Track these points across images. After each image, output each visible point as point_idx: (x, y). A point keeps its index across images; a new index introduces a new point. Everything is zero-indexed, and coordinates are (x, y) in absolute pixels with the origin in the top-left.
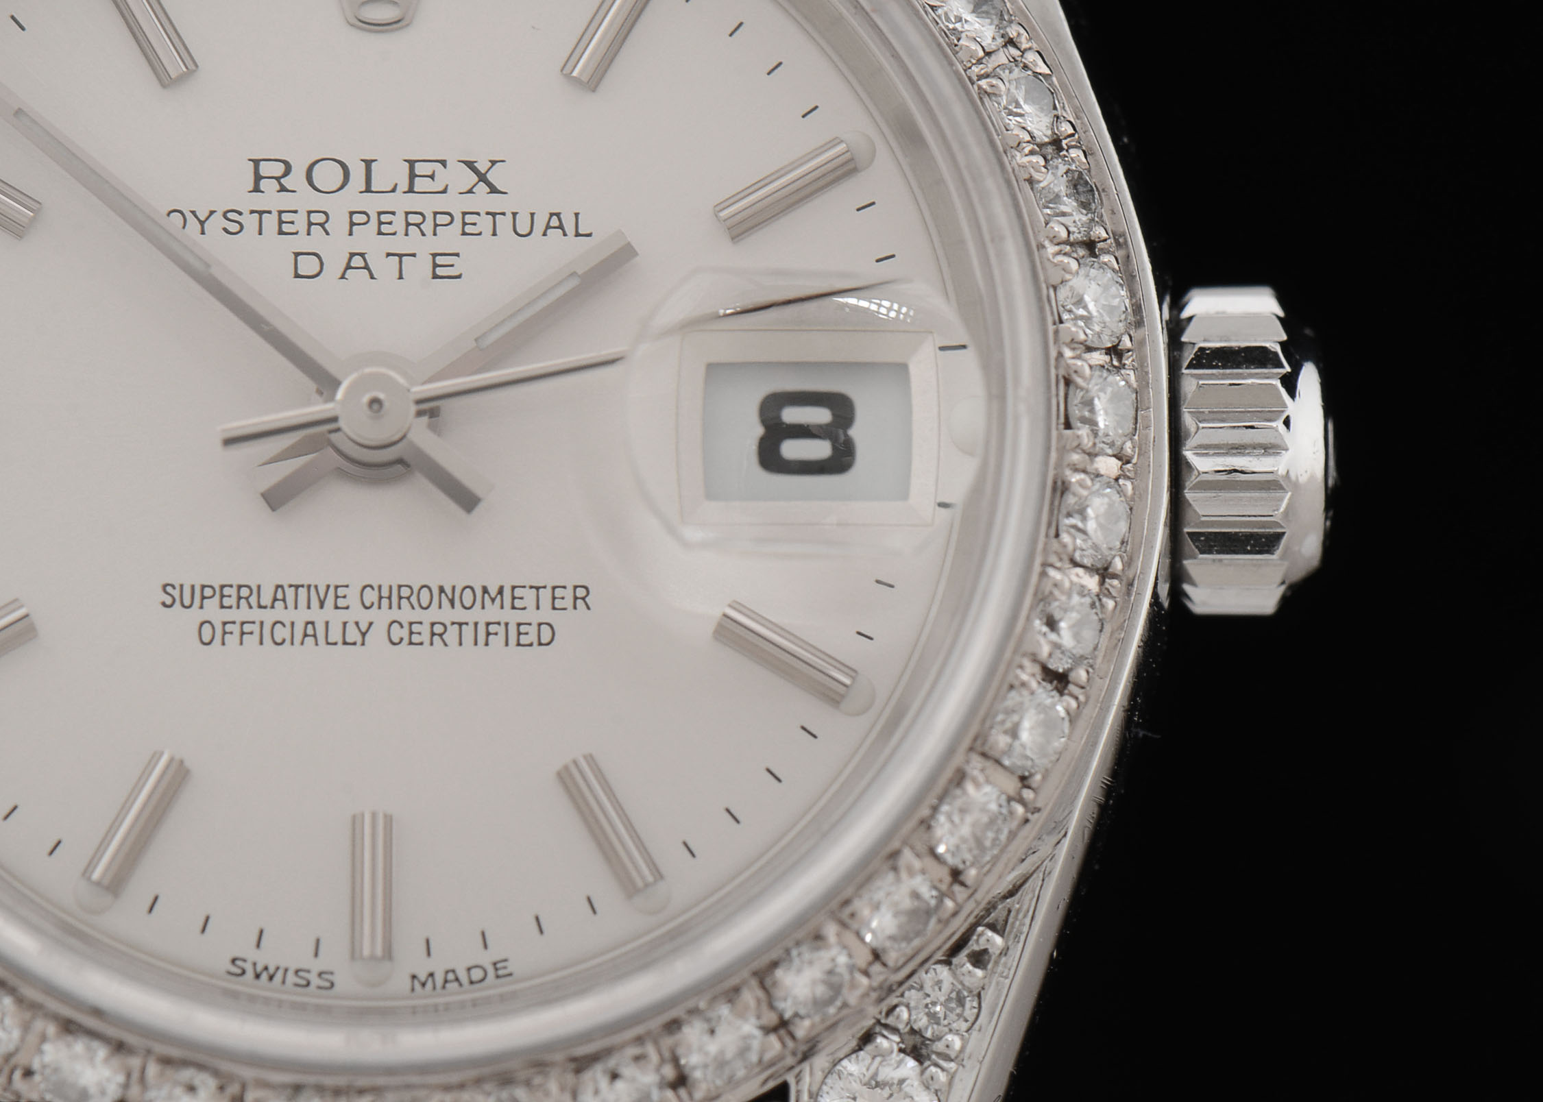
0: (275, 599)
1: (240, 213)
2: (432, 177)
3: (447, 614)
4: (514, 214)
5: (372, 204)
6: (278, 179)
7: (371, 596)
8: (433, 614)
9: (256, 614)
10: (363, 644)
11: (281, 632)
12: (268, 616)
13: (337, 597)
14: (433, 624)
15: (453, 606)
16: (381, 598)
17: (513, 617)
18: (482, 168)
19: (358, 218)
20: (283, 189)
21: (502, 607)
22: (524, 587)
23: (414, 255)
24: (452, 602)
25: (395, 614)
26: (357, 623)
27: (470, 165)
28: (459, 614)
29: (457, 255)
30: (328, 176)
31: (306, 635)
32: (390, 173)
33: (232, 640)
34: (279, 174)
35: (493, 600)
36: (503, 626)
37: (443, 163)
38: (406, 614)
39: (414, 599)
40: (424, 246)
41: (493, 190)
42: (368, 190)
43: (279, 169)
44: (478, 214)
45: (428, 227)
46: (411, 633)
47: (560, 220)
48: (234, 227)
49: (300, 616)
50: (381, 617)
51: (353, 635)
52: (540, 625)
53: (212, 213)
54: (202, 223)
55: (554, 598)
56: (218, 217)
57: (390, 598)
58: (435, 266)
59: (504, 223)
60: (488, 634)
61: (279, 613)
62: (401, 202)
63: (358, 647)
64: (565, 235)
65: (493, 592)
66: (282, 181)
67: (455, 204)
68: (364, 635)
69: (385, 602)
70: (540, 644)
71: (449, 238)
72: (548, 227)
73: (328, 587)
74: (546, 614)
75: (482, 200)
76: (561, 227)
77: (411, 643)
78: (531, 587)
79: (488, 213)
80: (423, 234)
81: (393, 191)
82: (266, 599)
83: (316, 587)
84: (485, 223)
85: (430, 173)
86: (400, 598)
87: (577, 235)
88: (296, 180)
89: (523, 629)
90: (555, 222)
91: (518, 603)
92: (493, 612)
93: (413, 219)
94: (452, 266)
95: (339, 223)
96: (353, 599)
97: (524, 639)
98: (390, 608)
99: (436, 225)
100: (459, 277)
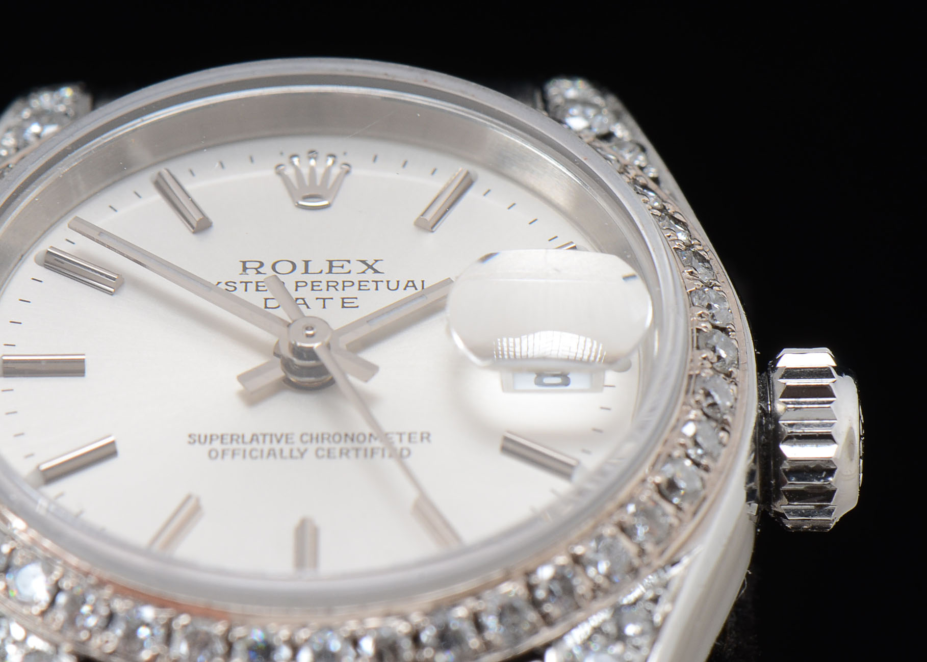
0: (252, 440)
1: (235, 283)
2: (342, 267)
3: (349, 445)
4: (388, 282)
5: (309, 278)
6: (256, 269)
7: (307, 438)
8: (342, 446)
9: (242, 446)
10: (302, 458)
11: (256, 454)
12: (248, 447)
13: (287, 439)
14: (341, 450)
15: (353, 442)
16: (312, 439)
18: (370, 263)
19: (300, 284)
20: (259, 273)
23: (332, 299)
24: (352, 440)
25: (320, 445)
26: (299, 450)
27: (364, 262)
28: (356, 445)
29: (356, 298)
30: (284, 267)
31: (269, 455)
32: (319, 266)
33: (228, 457)
34: (257, 267)
36: (381, 450)
37: (349, 261)
38: (326, 445)
39: (331, 439)
40: (337, 295)
41: (376, 271)
42: (306, 273)
43: (257, 265)
44: (368, 282)
45: (340, 287)
46: (329, 453)
47: (413, 283)
49: (267, 447)
50: (312, 447)
51: (296, 453)
52: (402, 449)
53: (219, 283)
55: (410, 438)
56: (222, 285)
57: (317, 438)
58: (343, 303)
59: (382, 285)
60: (373, 453)
61: (255, 444)
62: (324, 278)
63: (299, 459)
64: (416, 289)
66: (258, 270)
67: (355, 278)
68: (302, 454)
69: (314, 441)
71: (351, 292)
72: (407, 287)
73: (282, 435)
74: (405, 444)
75: (370, 276)
76: (414, 286)
77: (329, 457)
78: (397, 433)
79: (374, 281)
80: (337, 290)
81: (320, 273)
82: (247, 440)
83: (276, 435)
84: (371, 286)
86: (323, 439)
88: (266, 269)
90: (411, 285)
93: (331, 284)
94: (353, 303)
95: (290, 286)
96: (296, 438)
98: (317, 442)
99: (344, 286)
100: (357, 307)
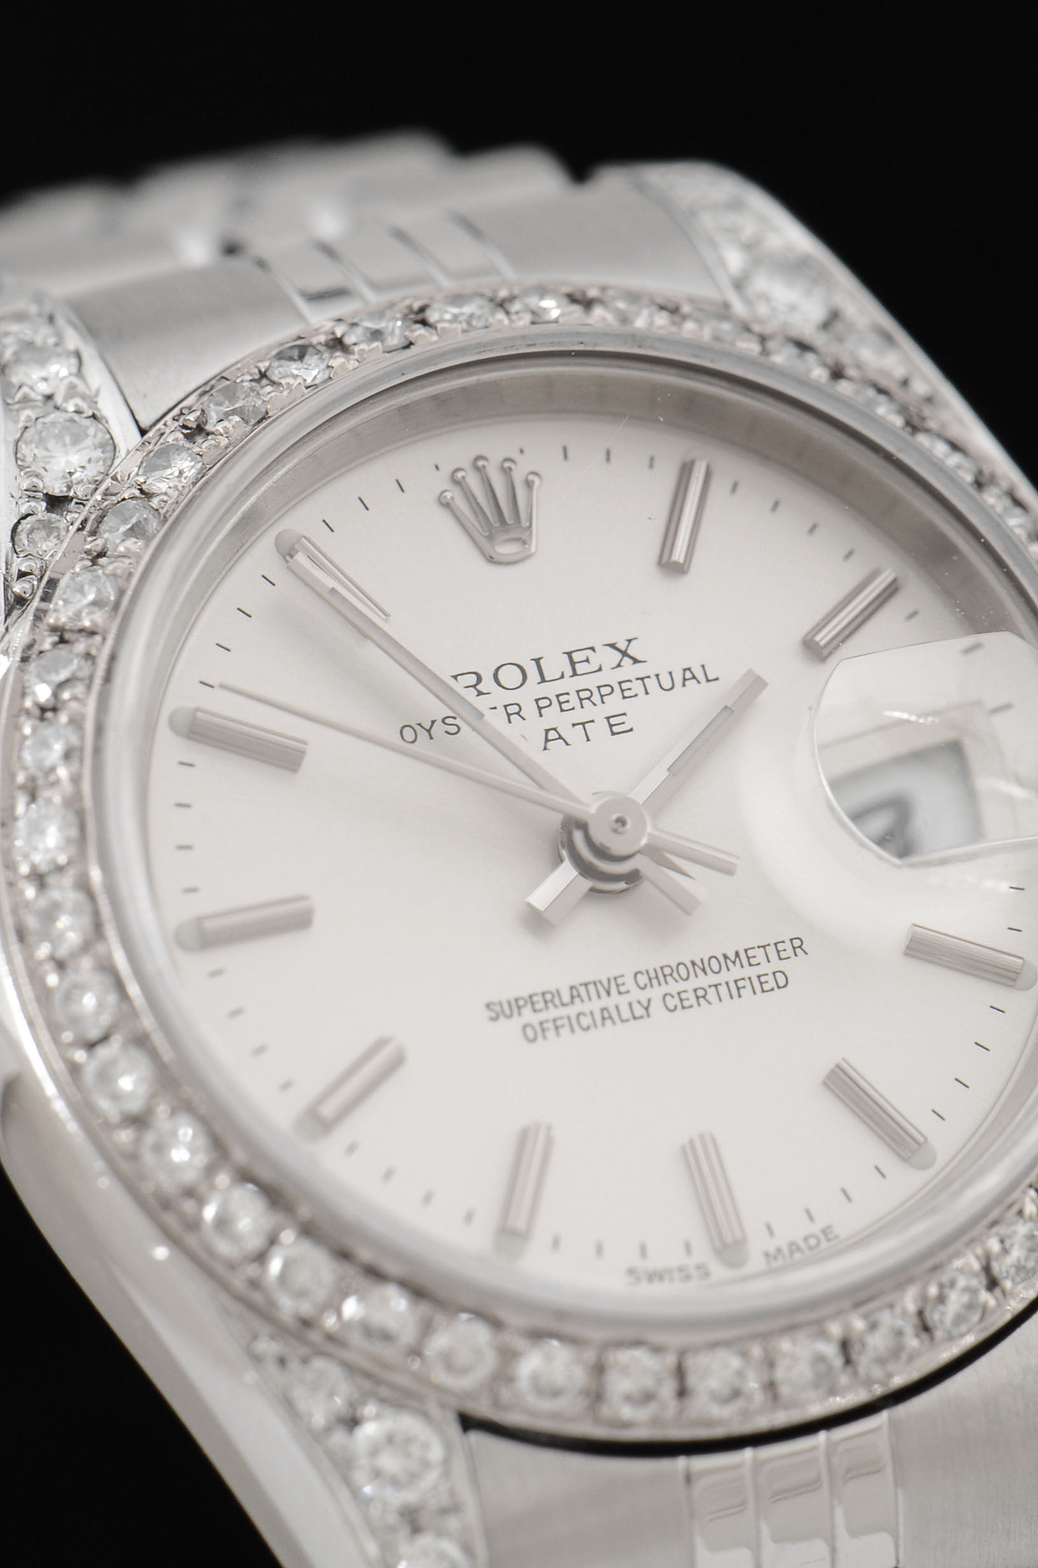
0: (572, 997)
2: (587, 661)
3: (703, 981)
4: (657, 676)
5: (550, 690)
6: (474, 686)
7: (643, 979)
8: (693, 983)
9: (563, 1012)
10: (648, 1016)
11: (586, 1021)
12: (572, 1011)
13: (618, 986)
14: (695, 990)
15: (705, 973)
16: (650, 979)
17: (753, 972)
18: (622, 646)
19: (542, 703)
20: (480, 693)
21: (742, 966)
22: (753, 948)
23: (593, 721)
24: (704, 970)
25: (665, 989)
26: (639, 1002)
27: (613, 646)
28: (713, 979)
29: (624, 714)
30: (510, 676)
31: (604, 1019)
32: (555, 665)
33: (551, 1034)
34: (474, 683)
35: (734, 963)
36: (748, 980)
37: (593, 649)
38: (673, 987)
39: (675, 975)
41: (636, 661)
42: (543, 680)
43: (474, 679)
44: (630, 681)
45: (596, 698)
46: (681, 1000)
47: (691, 672)
48: (454, 729)
49: (595, 1005)
50: (655, 993)
51: (639, 1011)
52: (774, 973)
53: (433, 722)
54: (429, 731)
55: (778, 952)
56: (439, 723)
57: (657, 977)
58: (611, 726)
59: (651, 684)
60: (738, 989)
61: (578, 1007)
62: (570, 685)
63: (646, 1020)
64: (699, 682)
65: (732, 957)
66: (478, 687)
67: (611, 677)
68: (647, 1009)
69: (655, 982)
70: (779, 987)
71: (614, 704)
72: (685, 680)
73: (609, 980)
74: (776, 964)
75: (629, 670)
76: (694, 677)
77: (683, 1008)
78: (759, 947)
79: (637, 679)
80: (595, 704)
81: (562, 677)
82: (566, 998)
83: (600, 982)
84: (637, 687)
85: (585, 659)
86: (665, 976)
87: (708, 681)
88: (487, 684)
89: (763, 979)
90: (688, 676)
91: (753, 961)
92: (736, 972)
93: (583, 695)
94: (623, 723)
95: (530, 710)
96: (630, 984)
97: (766, 986)
98: (660, 984)
99: (602, 696)
100: (631, 730)
